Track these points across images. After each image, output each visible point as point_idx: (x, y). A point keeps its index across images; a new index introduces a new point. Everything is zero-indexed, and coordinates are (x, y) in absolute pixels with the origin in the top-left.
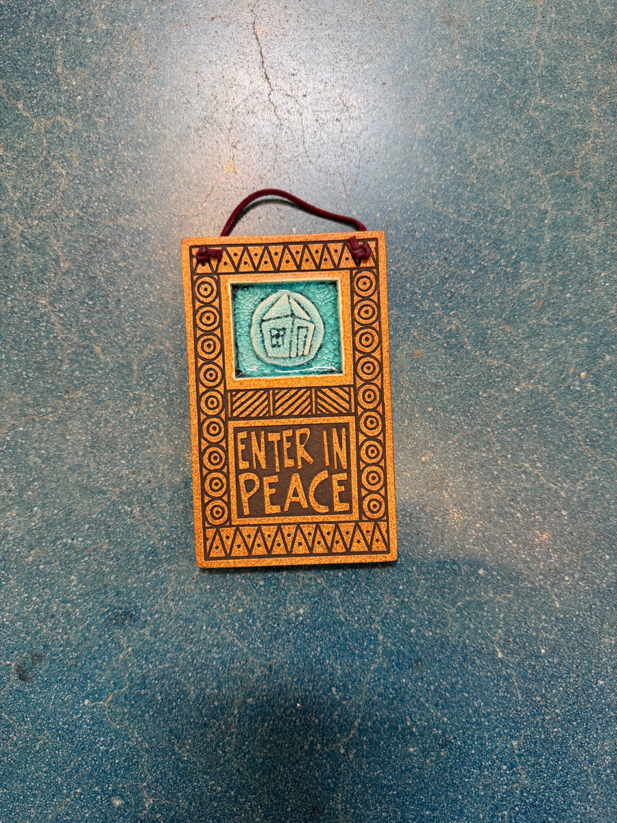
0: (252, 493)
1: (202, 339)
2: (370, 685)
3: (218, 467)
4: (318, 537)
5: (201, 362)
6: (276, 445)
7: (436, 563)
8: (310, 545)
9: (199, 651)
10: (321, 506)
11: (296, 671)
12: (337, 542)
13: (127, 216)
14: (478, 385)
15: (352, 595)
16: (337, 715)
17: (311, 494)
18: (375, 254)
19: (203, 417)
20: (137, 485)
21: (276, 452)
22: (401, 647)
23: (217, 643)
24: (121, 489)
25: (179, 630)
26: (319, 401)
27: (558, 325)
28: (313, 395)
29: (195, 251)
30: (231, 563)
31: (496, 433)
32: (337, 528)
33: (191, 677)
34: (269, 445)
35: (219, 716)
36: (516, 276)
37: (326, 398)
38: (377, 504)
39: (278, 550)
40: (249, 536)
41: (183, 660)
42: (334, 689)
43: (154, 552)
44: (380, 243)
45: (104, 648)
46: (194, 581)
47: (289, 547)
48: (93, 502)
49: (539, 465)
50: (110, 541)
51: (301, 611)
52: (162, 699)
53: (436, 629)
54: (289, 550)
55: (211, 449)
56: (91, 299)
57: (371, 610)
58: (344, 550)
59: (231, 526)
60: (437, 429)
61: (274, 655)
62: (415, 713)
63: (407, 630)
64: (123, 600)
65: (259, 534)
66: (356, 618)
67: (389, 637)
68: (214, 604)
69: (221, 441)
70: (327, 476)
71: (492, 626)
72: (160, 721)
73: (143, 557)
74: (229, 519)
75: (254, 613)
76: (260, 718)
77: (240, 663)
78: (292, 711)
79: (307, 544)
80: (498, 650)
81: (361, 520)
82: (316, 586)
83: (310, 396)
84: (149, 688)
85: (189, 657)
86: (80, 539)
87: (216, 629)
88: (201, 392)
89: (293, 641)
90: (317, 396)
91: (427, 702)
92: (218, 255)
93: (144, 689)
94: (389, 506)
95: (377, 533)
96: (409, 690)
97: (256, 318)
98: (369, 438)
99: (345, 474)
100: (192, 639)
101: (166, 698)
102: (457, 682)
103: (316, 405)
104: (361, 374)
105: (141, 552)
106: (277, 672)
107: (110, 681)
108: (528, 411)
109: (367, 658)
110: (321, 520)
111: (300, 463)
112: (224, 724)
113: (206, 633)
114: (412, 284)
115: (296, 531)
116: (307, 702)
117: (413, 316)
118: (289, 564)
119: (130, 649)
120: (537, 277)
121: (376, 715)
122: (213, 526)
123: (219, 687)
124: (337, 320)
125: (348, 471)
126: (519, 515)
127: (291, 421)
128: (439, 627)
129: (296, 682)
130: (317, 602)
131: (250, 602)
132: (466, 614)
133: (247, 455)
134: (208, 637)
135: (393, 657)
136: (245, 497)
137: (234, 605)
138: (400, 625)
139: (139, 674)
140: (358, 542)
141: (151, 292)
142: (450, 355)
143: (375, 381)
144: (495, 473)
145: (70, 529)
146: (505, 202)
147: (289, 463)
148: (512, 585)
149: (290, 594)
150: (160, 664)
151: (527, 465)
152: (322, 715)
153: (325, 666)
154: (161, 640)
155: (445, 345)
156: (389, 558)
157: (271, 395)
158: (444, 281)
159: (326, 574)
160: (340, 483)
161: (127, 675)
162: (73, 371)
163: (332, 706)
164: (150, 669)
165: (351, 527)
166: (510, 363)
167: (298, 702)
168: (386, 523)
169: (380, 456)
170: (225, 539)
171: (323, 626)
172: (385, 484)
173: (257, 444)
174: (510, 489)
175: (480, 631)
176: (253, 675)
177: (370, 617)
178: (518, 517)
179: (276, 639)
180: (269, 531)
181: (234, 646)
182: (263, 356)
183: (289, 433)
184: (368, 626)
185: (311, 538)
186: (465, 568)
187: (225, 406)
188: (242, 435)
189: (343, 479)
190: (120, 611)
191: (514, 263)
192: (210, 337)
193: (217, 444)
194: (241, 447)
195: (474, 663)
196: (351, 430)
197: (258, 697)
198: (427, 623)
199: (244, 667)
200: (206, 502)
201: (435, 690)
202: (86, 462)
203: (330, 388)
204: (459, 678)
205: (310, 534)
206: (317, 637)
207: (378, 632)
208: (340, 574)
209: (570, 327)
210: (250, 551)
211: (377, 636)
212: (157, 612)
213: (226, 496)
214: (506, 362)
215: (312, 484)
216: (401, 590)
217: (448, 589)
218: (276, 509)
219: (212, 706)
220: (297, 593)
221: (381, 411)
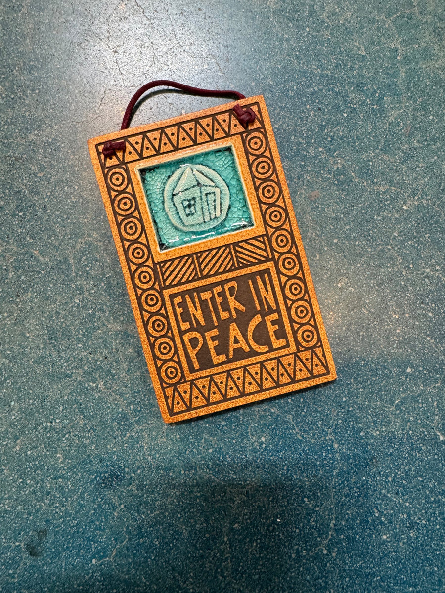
0: (198, 349)
1: (124, 224)
2: (336, 489)
3: (163, 333)
4: (265, 375)
5: (127, 244)
6: (210, 303)
7: (370, 371)
8: (259, 382)
9: (183, 494)
10: (261, 347)
11: (270, 492)
12: (282, 375)
13: (36, 132)
14: (371, 211)
15: (304, 416)
16: (313, 522)
17: (250, 338)
18: (259, 116)
19: (140, 292)
20: (96, 363)
21: (211, 309)
22: (356, 450)
23: (197, 483)
24: (83, 369)
25: (161, 480)
26: (239, 254)
27: (428, 145)
28: (232, 250)
29: (101, 148)
30: (194, 414)
31: (396, 248)
32: (279, 362)
33: (181, 518)
34: (203, 303)
35: (213, 546)
36: (383, 110)
37: (244, 251)
38: (309, 333)
39: (232, 393)
40: (204, 387)
41: (171, 504)
42: (306, 499)
43: (125, 417)
44: (261, 105)
45: (99, 510)
46: (164, 435)
47: (241, 388)
48: (62, 386)
49: (437, 268)
50: (84, 416)
51: (263, 439)
52: (159, 543)
53: (382, 428)
54: (242, 391)
55: (153, 319)
56: (21, 211)
57: (322, 424)
58: (290, 380)
59: (186, 382)
60: (345, 256)
61: (248, 482)
62: (380, 504)
63: (357, 434)
64: (107, 464)
65: (212, 383)
66: (311, 435)
67: (343, 444)
68: (186, 450)
69: (160, 309)
70: (260, 319)
71: (429, 414)
72: (162, 563)
73: (116, 423)
74: (183, 376)
75: (223, 450)
76: (248, 539)
77: (220, 495)
78: (274, 527)
79: (257, 382)
80: (438, 434)
81: (299, 351)
82: (271, 415)
83: (230, 252)
84: (146, 537)
85: (175, 500)
86: (58, 421)
87: (193, 471)
88: (133, 270)
89: (261, 466)
90: (236, 251)
91: (388, 492)
92: (122, 148)
93: (142, 538)
94: (320, 333)
95: (315, 359)
96: (371, 486)
97: (167, 194)
98: (290, 278)
99: (276, 314)
100: (174, 485)
101: (163, 541)
102: (410, 470)
103: (237, 259)
104: (270, 223)
105: (113, 420)
106: (253, 496)
107: (111, 538)
108: (419, 224)
109: (329, 466)
110: (264, 359)
111: (234, 313)
112: (218, 552)
113: (185, 476)
114: (295, 136)
115: (244, 373)
116: (285, 516)
117: (303, 163)
118: (244, 403)
119: (122, 506)
120: (401, 108)
121: (347, 514)
122: (170, 386)
123: (206, 521)
124: (238, 180)
125: (278, 311)
126: (430, 314)
127: (218, 278)
128: (384, 425)
129: (271, 501)
130: (275, 429)
131: (217, 442)
132: (404, 409)
133: (186, 316)
134: (188, 480)
135: (351, 460)
136: (193, 354)
137: (204, 447)
138: (351, 432)
139: (135, 525)
140: (301, 370)
141: (71, 193)
142: (342, 190)
143: (284, 227)
144: (403, 283)
145: (47, 414)
146: (359, 49)
147: (224, 315)
148: (438, 376)
149: (250, 427)
150: (151, 513)
151: (428, 270)
152: (301, 525)
153: (294, 481)
154: (148, 491)
155: (336, 182)
156: (330, 378)
157: (195, 259)
158: (322, 128)
159: (278, 403)
160: (274, 323)
161: (125, 529)
162: (19, 277)
163: (308, 514)
164: (143, 519)
165: (291, 359)
166: (395, 187)
167: (278, 518)
168: (321, 348)
169: (303, 292)
170: (183, 394)
171: (284, 447)
172: (313, 315)
173: (192, 305)
174: (418, 294)
175: (419, 421)
176: (234, 503)
177: (323, 431)
178: (430, 317)
179: (247, 468)
180: (220, 379)
181: (212, 482)
182: (180, 226)
183: (219, 289)
184: (323, 438)
185: (259, 376)
186: (395, 370)
187: (157, 277)
188: (177, 300)
189: (275, 319)
190: (106, 475)
191: (378, 101)
192: (130, 220)
193: (157, 313)
194: (179, 311)
195: (421, 450)
196: (272, 274)
197: (243, 522)
198: (372, 424)
199: (225, 498)
200: (159, 365)
201: (393, 480)
202: (48, 353)
203: (245, 241)
204: (411, 466)
205: (256, 373)
206: (282, 458)
207: (333, 442)
208: (289, 401)
209: (438, 144)
210: (207, 399)
211: (332, 446)
212: (139, 468)
213: (176, 356)
214: (390, 186)
215: (249, 330)
216: (345, 401)
217: (385, 391)
218: (222, 358)
219: (204, 539)
220: (256, 425)
221: (295, 252)
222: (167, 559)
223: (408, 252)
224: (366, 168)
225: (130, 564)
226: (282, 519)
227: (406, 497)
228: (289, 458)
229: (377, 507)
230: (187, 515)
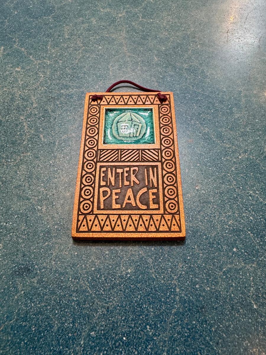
0: (106, 197)
1: (90, 128)
2: (172, 325)
3: (90, 184)
4: (141, 222)
6: (120, 174)
7: (208, 244)
8: (136, 226)
9: (65, 295)
10: (143, 206)
11: (124, 312)
12: (151, 225)
14: (221, 155)
15: (160, 262)
16: (150, 348)
17: (138, 199)
19: (85, 160)
21: (120, 178)
22: (191, 298)
23: (77, 290)
25: (55, 280)
26: (143, 155)
27: (255, 132)
28: (140, 152)
30: (91, 235)
31: (233, 176)
32: (151, 217)
33: (57, 314)
34: (117, 174)
35: (71, 345)
36: (232, 113)
37: (146, 154)
38: (173, 205)
39: (118, 228)
40: (102, 220)
41: (54, 301)
42: (148, 327)
43: (49, 232)
44: (171, 96)
45: (7, 291)
46: (68, 250)
47: (124, 227)
49: (257, 192)
50: (26, 225)
51: (129, 271)
52: (35, 330)
53: (212, 286)
55: (87, 175)
57: (171, 271)
58: (155, 230)
59: (93, 214)
60: (202, 174)
61: (111, 300)
62: (204, 349)
63: (193, 286)
64: (26, 259)
65: (108, 219)
66: (162, 277)
67: (183, 290)
68: (78, 264)
69: (93, 172)
70: (146, 190)
71: (247, 285)
72: (30, 348)
73: (42, 234)
74: (92, 211)
75: (101, 271)
76: (98, 348)
77: (89, 304)
78: (120, 343)
80: (253, 302)
81: (165, 214)
82: (138, 255)
84: (28, 321)
85: (58, 299)
86: (10, 223)
87: (77, 281)
88: (86, 150)
89: (123, 290)
90: (142, 153)
91: (211, 340)
93: (25, 322)
94: (180, 207)
95: (174, 221)
96: (198, 330)
97: (115, 121)
98: (168, 173)
99: (156, 190)
100: (62, 286)
101: (38, 329)
102: (230, 326)
103: (141, 157)
105: (42, 231)
106: (112, 312)
107: (4, 315)
108: (247, 167)
109: (170, 305)
110: (142, 213)
111: (132, 183)
112: (73, 352)
113: (71, 283)
114: (186, 115)
115: (129, 218)
116: (130, 336)
117: (187, 126)
118: (124, 237)
119: (23, 292)
120: (241, 114)
121: (177, 350)
122: (83, 214)
123: (73, 322)
124: (152, 123)
125: (157, 188)
127: (129, 164)
128: (214, 284)
129: (123, 320)
130: (138, 265)
131: (99, 264)
132: (229, 276)
133: (105, 178)
134: (72, 286)
135: (186, 305)
136: (102, 199)
137: (90, 265)
138: (189, 282)
139: (24, 310)
140: (163, 225)
142: (206, 142)
143: (171, 148)
144: (235, 196)
145: (7, 218)
147: (126, 183)
148: (254, 259)
149: (123, 260)
150: (39, 304)
151: (251, 192)
152: (140, 348)
153: (143, 309)
154: (43, 286)
155: (203, 138)
156: (181, 235)
157: (120, 152)
158: (200, 114)
159: (145, 249)
160: (153, 194)
161: (17, 311)
163: (147, 340)
164: (32, 307)
165: (159, 217)
166: (235, 146)
167: (124, 336)
168: (178, 215)
169: (174, 181)
170: (89, 221)
171: (142, 281)
172: (177, 196)
173: (111, 174)
174: (244, 204)
175: (239, 288)
176: (96, 314)
177: (171, 276)
178: (251, 219)
179: (113, 288)
180: (114, 218)
181: (87, 292)
182: (117, 136)
183: (128, 169)
184: (170, 282)
185: (137, 222)
186: (225, 247)
187: (96, 156)
188: (104, 169)
189: (155, 192)
190: (22, 267)
191: (230, 109)
193: (91, 173)
194: (102, 175)
195: (239, 311)
196: (159, 168)
197: (98, 331)
198: (206, 281)
199: (91, 308)
200: (81, 201)
201: (215, 331)
203: (149, 150)
204: (231, 323)
205: (136, 220)
206: (138, 288)
207: (176, 286)
208: (153, 249)
209: (260, 132)
210: (102, 228)
211: (175, 289)
212: (44, 268)
213: (92, 198)
214: (232, 145)
215: (138, 194)
216: (189, 259)
217: (217, 260)
218: (118, 206)
219: (67, 337)
220: (127, 259)
221: (174, 161)
222: (35, 346)
223: (240, 180)
224: (220, 135)
225: (8, 341)
226: (127, 338)
227: (225, 349)
228: (143, 289)
229: (201, 351)
230: (62, 313)
